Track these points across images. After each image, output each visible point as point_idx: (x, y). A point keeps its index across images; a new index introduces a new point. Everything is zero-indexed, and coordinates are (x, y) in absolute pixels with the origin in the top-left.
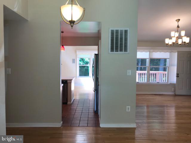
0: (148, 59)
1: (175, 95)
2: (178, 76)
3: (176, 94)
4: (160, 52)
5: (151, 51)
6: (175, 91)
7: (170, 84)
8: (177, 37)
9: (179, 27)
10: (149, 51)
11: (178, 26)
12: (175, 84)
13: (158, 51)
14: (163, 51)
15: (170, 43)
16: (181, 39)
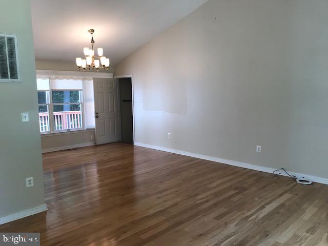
0: (49, 92)
1: (96, 146)
2: (97, 117)
3: (97, 144)
5: (53, 77)
6: (95, 140)
7: (87, 130)
8: (93, 57)
9: (94, 42)
10: (49, 78)
11: (92, 40)
12: (94, 129)
13: (64, 78)
14: (71, 78)
15: (84, 66)
16: (98, 61)
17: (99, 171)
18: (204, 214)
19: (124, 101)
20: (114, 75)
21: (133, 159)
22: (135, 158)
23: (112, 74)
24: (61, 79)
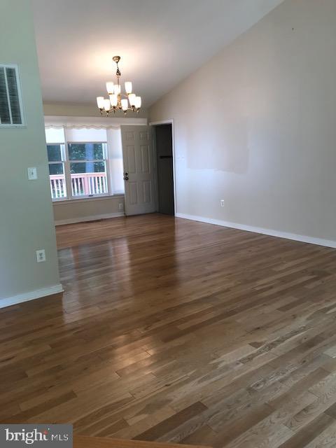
0: (64, 145)
1: (126, 217)
2: (126, 179)
3: (128, 215)
4: (87, 127)
5: (69, 125)
6: (124, 209)
7: (115, 195)
8: (119, 95)
9: (120, 74)
10: (65, 127)
11: (118, 71)
12: (123, 195)
13: (82, 127)
14: (92, 126)
15: (107, 108)
16: (126, 100)
17: (130, 247)
18: (265, 303)
19: (162, 157)
20: (149, 121)
21: (174, 234)
22: (176, 232)
23: (146, 120)
24: (79, 128)
